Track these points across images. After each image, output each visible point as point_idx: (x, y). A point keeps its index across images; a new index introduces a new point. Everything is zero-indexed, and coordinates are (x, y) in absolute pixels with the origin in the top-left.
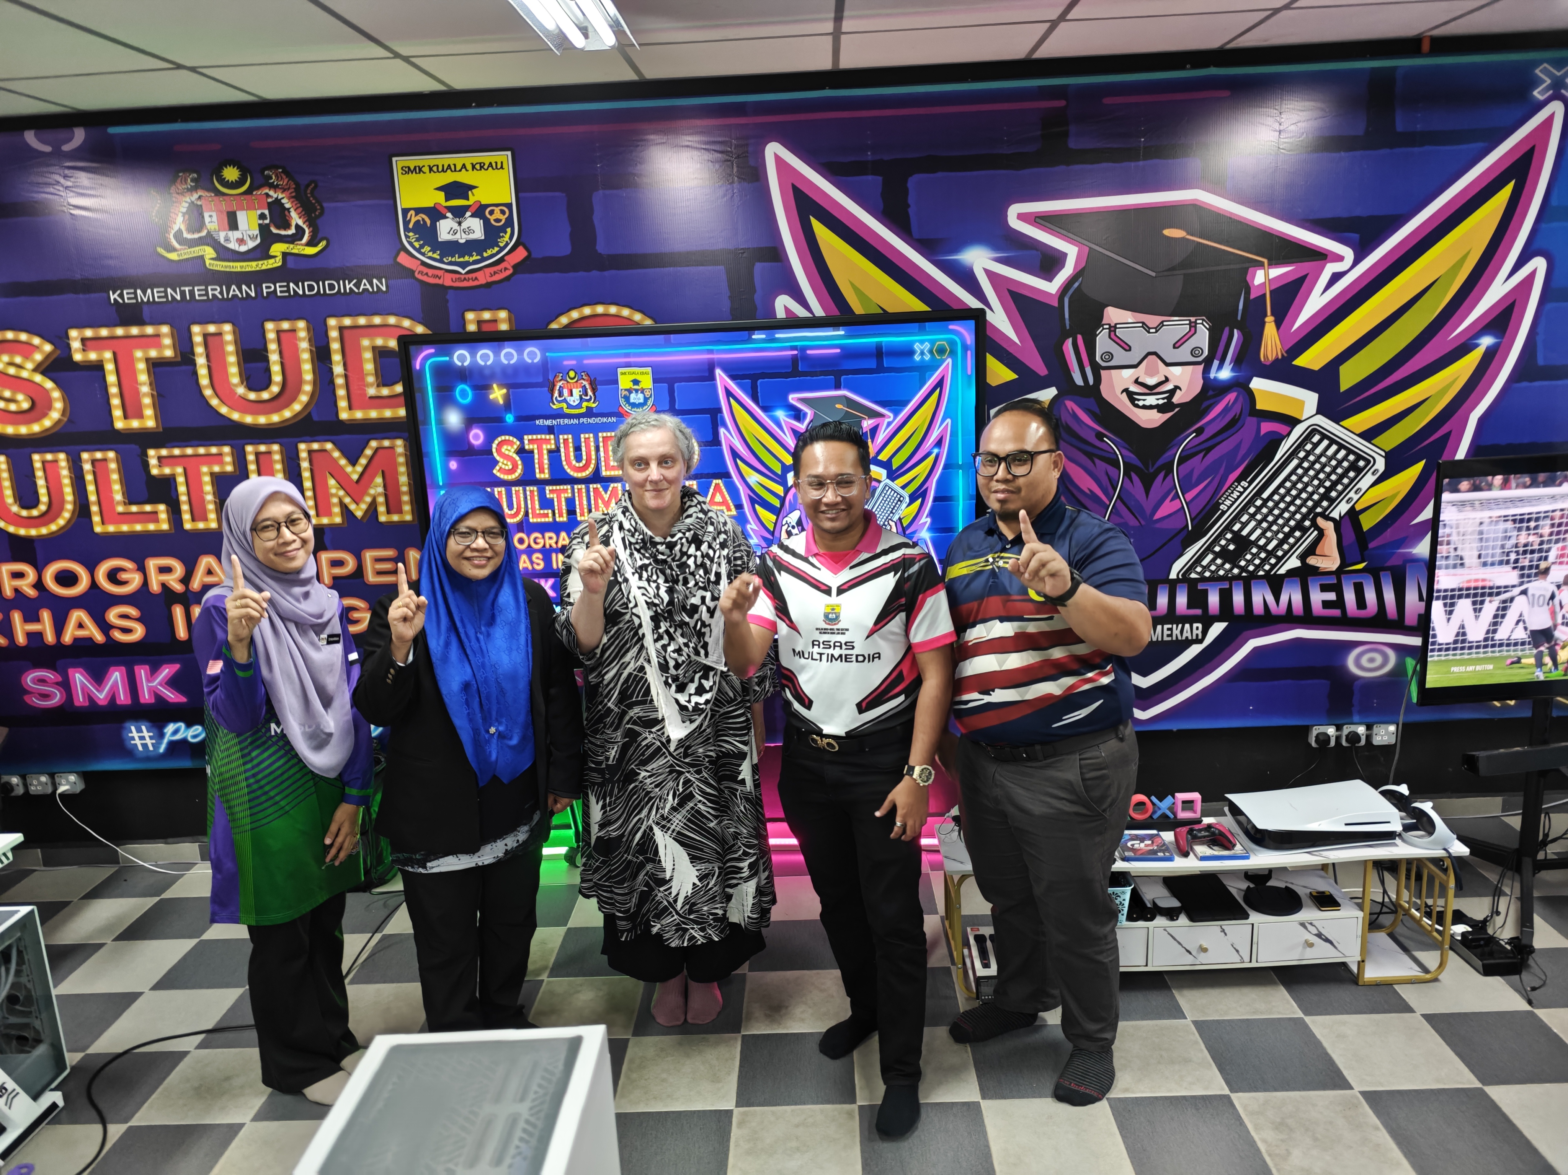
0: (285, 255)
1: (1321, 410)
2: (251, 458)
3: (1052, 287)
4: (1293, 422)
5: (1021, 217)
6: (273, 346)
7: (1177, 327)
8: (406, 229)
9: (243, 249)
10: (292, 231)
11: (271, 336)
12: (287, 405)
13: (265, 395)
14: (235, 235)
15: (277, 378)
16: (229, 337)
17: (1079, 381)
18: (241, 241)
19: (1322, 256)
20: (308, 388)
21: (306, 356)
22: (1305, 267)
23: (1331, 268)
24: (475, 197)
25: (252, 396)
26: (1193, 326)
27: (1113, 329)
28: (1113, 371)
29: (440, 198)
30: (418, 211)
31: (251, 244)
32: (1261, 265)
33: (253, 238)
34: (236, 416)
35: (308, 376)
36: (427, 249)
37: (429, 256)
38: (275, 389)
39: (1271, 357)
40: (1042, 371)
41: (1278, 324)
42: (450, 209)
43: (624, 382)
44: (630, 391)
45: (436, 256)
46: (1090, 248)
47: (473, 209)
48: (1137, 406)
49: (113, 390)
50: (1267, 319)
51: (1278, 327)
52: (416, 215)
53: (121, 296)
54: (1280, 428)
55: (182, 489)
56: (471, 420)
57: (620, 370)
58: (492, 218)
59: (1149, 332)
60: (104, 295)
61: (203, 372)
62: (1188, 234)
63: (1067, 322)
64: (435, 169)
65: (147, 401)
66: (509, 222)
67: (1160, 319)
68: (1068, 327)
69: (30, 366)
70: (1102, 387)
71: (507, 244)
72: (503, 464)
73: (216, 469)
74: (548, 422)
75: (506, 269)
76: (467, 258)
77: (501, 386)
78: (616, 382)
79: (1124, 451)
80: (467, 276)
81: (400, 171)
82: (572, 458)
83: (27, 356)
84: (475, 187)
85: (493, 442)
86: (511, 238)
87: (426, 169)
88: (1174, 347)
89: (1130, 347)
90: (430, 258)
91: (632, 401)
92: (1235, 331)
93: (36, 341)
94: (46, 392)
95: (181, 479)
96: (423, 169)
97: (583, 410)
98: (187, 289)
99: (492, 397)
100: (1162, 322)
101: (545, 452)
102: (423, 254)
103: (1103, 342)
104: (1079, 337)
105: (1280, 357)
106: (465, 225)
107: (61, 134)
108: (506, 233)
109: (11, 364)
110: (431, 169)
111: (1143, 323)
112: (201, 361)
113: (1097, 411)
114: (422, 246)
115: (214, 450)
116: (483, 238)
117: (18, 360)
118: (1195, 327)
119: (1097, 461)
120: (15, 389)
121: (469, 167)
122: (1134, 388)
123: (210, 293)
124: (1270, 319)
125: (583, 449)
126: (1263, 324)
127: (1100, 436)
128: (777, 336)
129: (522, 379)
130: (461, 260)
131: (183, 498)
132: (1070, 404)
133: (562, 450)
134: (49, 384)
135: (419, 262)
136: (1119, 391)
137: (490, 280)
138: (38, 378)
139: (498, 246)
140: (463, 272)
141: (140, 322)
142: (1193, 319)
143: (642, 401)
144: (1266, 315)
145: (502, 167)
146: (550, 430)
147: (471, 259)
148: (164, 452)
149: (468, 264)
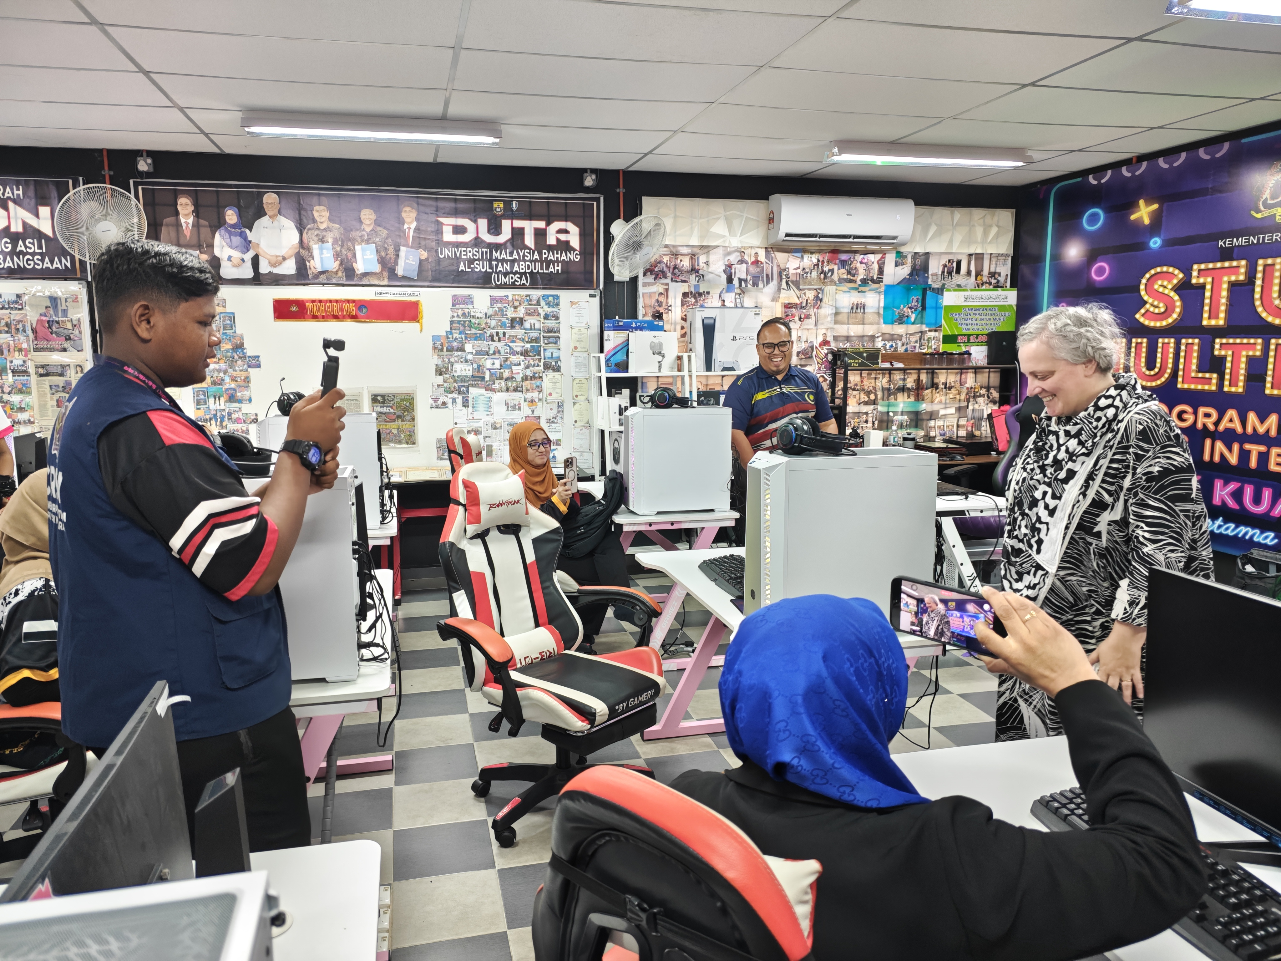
2: (1273, 347)
16: (1278, 267)
34: (1270, 319)
49: (1207, 301)
53: (1225, 243)
55: (1228, 365)
60: (1215, 243)
61: (1258, 289)
65: (1223, 308)
69: (1170, 287)
73: (1251, 353)
83: (1170, 281)
93: (1177, 272)
94: (1174, 302)
95: (1229, 359)
98: (1261, 236)
107: (1217, 147)
109: (1161, 286)
112: (1259, 282)
115: (1252, 341)
117: (1165, 283)
120: (1160, 301)
123: (1274, 238)
131: (1228, 371)
134: (1176, 297)
138: (1172, 294)
141: (1231, 259)
148: (1224, 341)
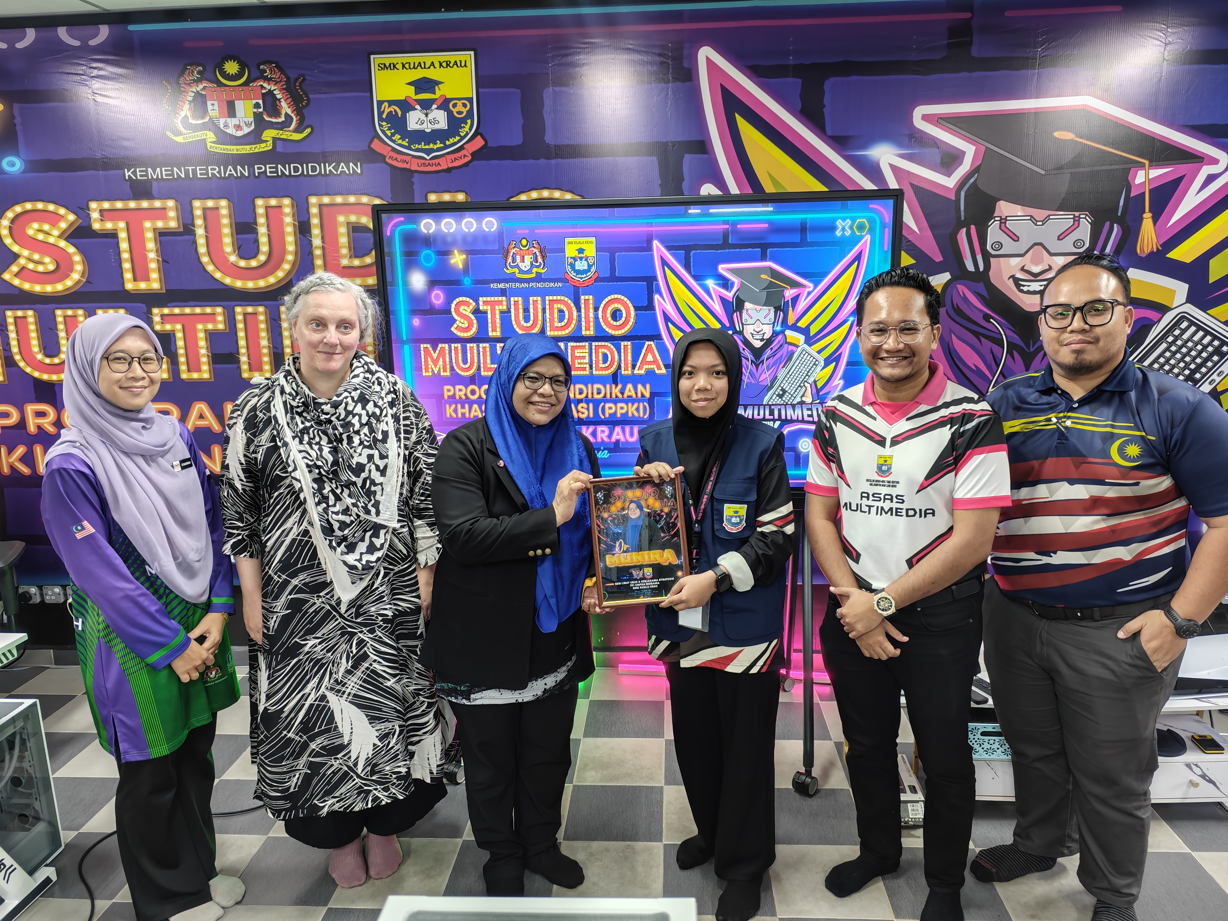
0: (275, 139)
1: (1190, 299)
2: (239, 317)
3: (950, 182)
4: (1163, 309)
5: (926, 118)
6: (261, 220)
7: (1063, 220)
8: (380, 119)
9: (239, 134)
10: (282, 119)
11: (260, 211)
12: (272, 272)
13: (254, 263)
14: (232, 122)
15: (264, 248)
16: (224, 212)
17: (970, 267)
18: (238, 127)
19: (1199, 159)
20: (290, 258)
21: (289, 229)
22: (1182, 169)
23: (1206, 170)
24: (440, 92)
25: (242, 263)
26: (1077, 220)
27: (1003, 221)
28: (1002, 260)
29: (410, 91)
30: (391, 103)
31: (246, 130)
32: (1142, 166)
33: (248, 125)
34: (228, 281)
35: (291, 248)
36: (397, 137)
37: (398, 143)
38: (262, 258)
39: (1147, 251)
40: (938, 258)
41: (1155, 220)
42: (419, 102)
43: (571, 251)
44: (575, 259)
45: (405, 143)
46: (987, 147)
47: (439, 102)
48: (1022, 291)
49: (125, 256)
50: (1145, 216)
51: (1155, 222)
52: (389, 107)
53: (134, 173)
54: (1151, 314)
55: (180, 343)
56: (433, 283)
57: (567, 240)
58: (455, 111)
59: (1036, 225)
60: (121, 171)
61: (201, 241)
62: (1077, 136)
63: (963, 214)
64: (407, 66)
65: (153, 266)
66: (470, 114)
67: (1046, 213)
68: (963, 219)
69: (56, 233)
70: (991, 273)
71: (467, 134)
72: (460, 322)
73: (210, 326)
74: (501, 286)
75: (465, 156)
76: (431, 146)
77: (461, 252)
78: (563, 250)
79: (1007, 331)
80: (431, 162)
81: (377, 67)
82: (521, 318)
83: (54, 224)
84: (441, 83)
85: (452, 303)
86: (470, 129)
87: (399, 66)
88: (1059, 239)
89: (1018, 237)
90: (400, 145)
91: (577, 268)
92: (1115, 225)
93: (62, 211)
94: (69, 256)
95: (179, 335)
96: (397, 66)
97: (533, 275)
98: (190, 168)
99: (452, 261)
100: (1049, 216)
101: (497, 312)
102: (394, 141)
103: (994, 233)
104: (973, 227)
105: (1155, 250)
106: (431, 116)
107: (88, 30)
108: (466, 123)
109: (39, 231)
110: (404, 66)
111: (1031, 216)
112: (200, 232)
113: (985, 293)
114: (393, 135)
115: (208, 310)
116: (446, 128)
117: (46, 227)
118: (1079, 221)
119: (983, 339)
120: (43, 253)
121: (437, 65)
122: (1019, 275)
123: (210, 172)
124: (1147, 216)
125: (531, 310)
126: (1141, 219)
127: (987, 318)
128: (711, 211)
129: (480, 246)
130: (427, 147)
131: (181, 351)
132: (961, 288)
133: (513, 311)
134: (71, 249)
135: (391, 149)
136: (1006, 278)
137: (451, 165)
138: (62, 244)
139: (460, 136)
140: (428, 158)
141: (150, 196)
142: (1077, 214)
143: (586, 268)
144: (1144, 212)
145: (465, 66)
146: (503, 292)
147: (435, 147)
148: (166, 311)
149: (432, 151)
